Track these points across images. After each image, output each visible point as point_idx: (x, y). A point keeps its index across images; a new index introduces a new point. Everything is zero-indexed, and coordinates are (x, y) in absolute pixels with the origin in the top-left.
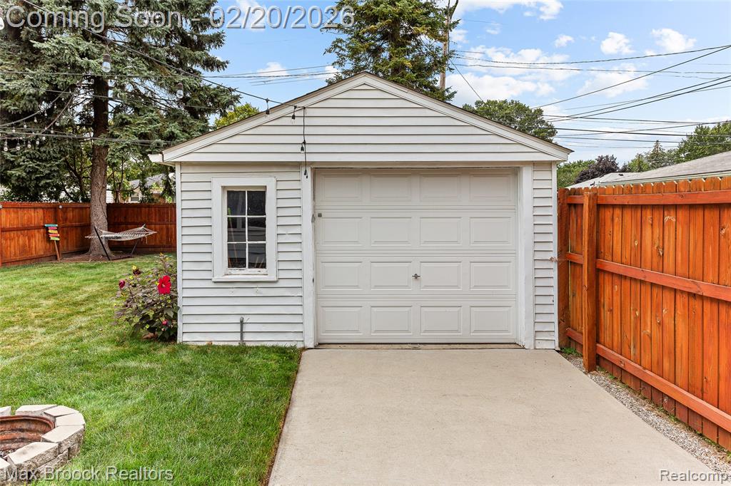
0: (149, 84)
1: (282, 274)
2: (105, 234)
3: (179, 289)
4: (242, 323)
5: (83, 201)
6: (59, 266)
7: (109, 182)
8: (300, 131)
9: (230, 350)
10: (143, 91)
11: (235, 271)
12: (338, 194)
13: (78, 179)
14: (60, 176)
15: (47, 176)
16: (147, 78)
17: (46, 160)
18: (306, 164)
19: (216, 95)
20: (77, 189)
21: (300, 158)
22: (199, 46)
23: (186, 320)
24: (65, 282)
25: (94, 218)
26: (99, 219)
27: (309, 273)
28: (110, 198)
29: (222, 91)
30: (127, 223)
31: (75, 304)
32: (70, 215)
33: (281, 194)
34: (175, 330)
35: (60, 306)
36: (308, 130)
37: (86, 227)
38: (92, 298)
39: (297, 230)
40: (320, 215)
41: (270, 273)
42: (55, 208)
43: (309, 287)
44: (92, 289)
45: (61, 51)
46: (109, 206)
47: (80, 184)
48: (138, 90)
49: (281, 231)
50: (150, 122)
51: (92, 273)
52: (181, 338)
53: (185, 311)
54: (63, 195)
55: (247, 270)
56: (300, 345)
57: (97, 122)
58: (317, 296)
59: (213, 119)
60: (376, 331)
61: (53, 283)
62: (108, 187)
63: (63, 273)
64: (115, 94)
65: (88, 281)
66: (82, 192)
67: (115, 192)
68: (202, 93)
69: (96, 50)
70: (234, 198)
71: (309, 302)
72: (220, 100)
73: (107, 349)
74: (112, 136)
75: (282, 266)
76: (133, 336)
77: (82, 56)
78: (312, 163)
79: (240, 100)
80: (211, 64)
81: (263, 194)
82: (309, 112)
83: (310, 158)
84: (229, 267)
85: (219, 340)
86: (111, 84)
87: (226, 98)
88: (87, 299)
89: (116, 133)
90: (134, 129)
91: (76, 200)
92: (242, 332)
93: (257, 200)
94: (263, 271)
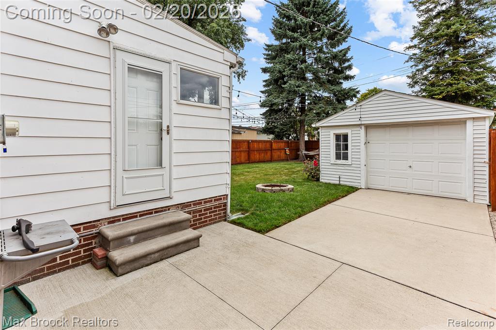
0: (320, 92)
1: (353, 162)
2: (304, 152)
3: (320, 165)
4: (340, 178)
5: (297, 140)
6: (289, 163)
7: (306, 132)
8: (359, 113)
9: (335, 185)
10: (318, 95)
11: (338, 161)
12: (374, 135)
13: (295, 132)
14: (290, 130)
15: (286, 131)
16: (319, 90)
17: (286, 125)
18: (361, 125)
19: (348, 92)
20: (295, 135)
21: (359, 123)
22: (342, 72)
23: (322, 175)
24: (291, 166)
25: (300, 146)
26: (302, 146)
27: (363, 162)
28: (306, 138)
29: (351, 89)
30: (312, 149)
31: (293, 172)
32: (293, 145)
33: (353, 135)
34: (319, 178)
35: (289, 172)
36: (362, 113)
37: (298, 150)
38: (299, 171)
39: (358, 147)
40: (369, 143)
41: (349, 162)
42: (288, 142)
43: (363, 167)
44: (299, 169)
45: (290, 87)
46: (306, 141)
47: (296, 133)
48: (316, 95)
49: (353, 148)
50: (320, 108)
51: (299, 165)
52: (321, 180)
53: (322, 172)
54: (290, 138)
55: (342, 161)
56: (359, 187)
57: (302, 110)
58: (367, 172)
59: (348, 103)
60: (392, 186)
61: (287, 166)
62: (306, 134)
63: (290, 165)
64: (308, 98)
65: (297, 167)
66: (297, 136)
67: (308, 136)
68: (342, 92)
69: (301, 84)
70: (338, 137)
71: (363, 173)
72: (350, 94)
73: (301, 180)
74: (307, 115)
75: (353, 159)
76: (308, 178)
77: (297, 87)
78: (365, 124)
79: (360, 92)
80: (348, 78)
81: (347, 135)
82: (363, 107)
83: (363, 123)
84: (336, 159)
85: (332, 182)
86: (307, 94)
87: (352, 93)
88: (297, 171)
89: (308, 113)
90: (314, 111)
91: (294, 139)
92: (340, 181)
93: (346, 137)
94: (347, 161)
